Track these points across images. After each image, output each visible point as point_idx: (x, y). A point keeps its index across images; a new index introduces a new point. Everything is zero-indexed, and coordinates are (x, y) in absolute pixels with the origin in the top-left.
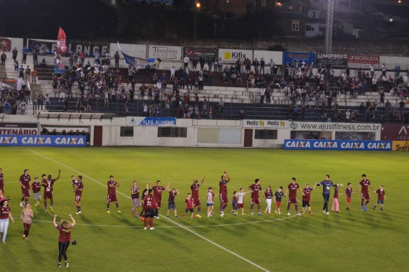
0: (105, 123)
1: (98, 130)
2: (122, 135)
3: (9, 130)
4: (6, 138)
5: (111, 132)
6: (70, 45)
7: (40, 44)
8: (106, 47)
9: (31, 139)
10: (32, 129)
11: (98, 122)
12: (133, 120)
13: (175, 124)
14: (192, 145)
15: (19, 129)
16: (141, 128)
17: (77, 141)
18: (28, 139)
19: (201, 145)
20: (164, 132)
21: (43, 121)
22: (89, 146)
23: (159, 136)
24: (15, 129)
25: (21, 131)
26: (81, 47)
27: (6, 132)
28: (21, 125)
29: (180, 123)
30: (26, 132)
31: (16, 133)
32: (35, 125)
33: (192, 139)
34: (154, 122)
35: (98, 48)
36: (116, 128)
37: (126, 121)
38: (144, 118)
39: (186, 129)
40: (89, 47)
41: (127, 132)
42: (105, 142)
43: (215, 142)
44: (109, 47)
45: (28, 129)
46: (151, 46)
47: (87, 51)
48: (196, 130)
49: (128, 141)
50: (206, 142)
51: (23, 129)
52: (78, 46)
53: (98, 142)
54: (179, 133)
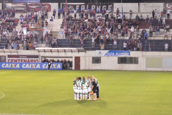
0: (81, 54)
1: (78, 59)
2: (93, 62)
3: (21, 60)
4: (13, 65)
5: (86, 61)
6: (88, 6)
7: (69, 6)
8: (111, 6)
9: (28, 65)
10: (35, 59)
11: (77, 54)
12: (100, 53)
13: (129, 55)
14: (142, 69)
15: (27, 59)
16: (106, 58)
17: (56, 66)
18: (26, 65)
19: (149, 69)
20: (122, 61)
21: (42, 54)
22: (72, 69)
23: (118, 63)
24: (25, 59)
25: (29, 60)
26: (94, 6)
27: (20, 61)
28: (28, 56)
29: (133, 54)
30: (32, 61)
31: (26, 62)
32: (37, 57)
33: (142, 65)
34: (115, 54)
35: (105, 6)
36: (89, 58)
37: (95, 53)
38: (108, 51)
39: (138, 58)
40: (100, 6)
41: (97, 60)
42: (82, 67)
43: (159, 67)
44: (113, 6)
45: (33, 59)
46: (141, 4)
47: (98, 9)
48: (145, 59)
49: (97, 66)
50: (152, 67)
51: (30, 59)
52: (93, 6)
53: (78, 67)
54: (133, 61)
